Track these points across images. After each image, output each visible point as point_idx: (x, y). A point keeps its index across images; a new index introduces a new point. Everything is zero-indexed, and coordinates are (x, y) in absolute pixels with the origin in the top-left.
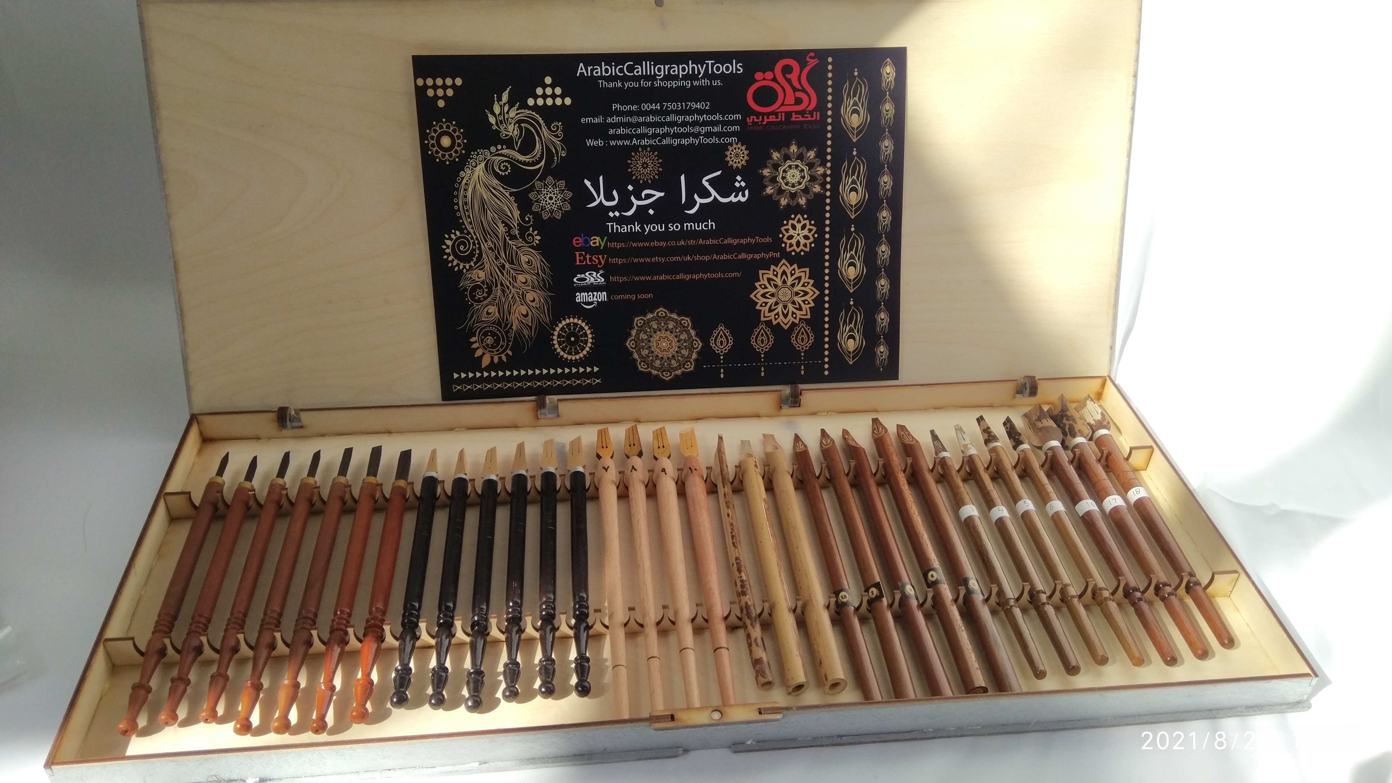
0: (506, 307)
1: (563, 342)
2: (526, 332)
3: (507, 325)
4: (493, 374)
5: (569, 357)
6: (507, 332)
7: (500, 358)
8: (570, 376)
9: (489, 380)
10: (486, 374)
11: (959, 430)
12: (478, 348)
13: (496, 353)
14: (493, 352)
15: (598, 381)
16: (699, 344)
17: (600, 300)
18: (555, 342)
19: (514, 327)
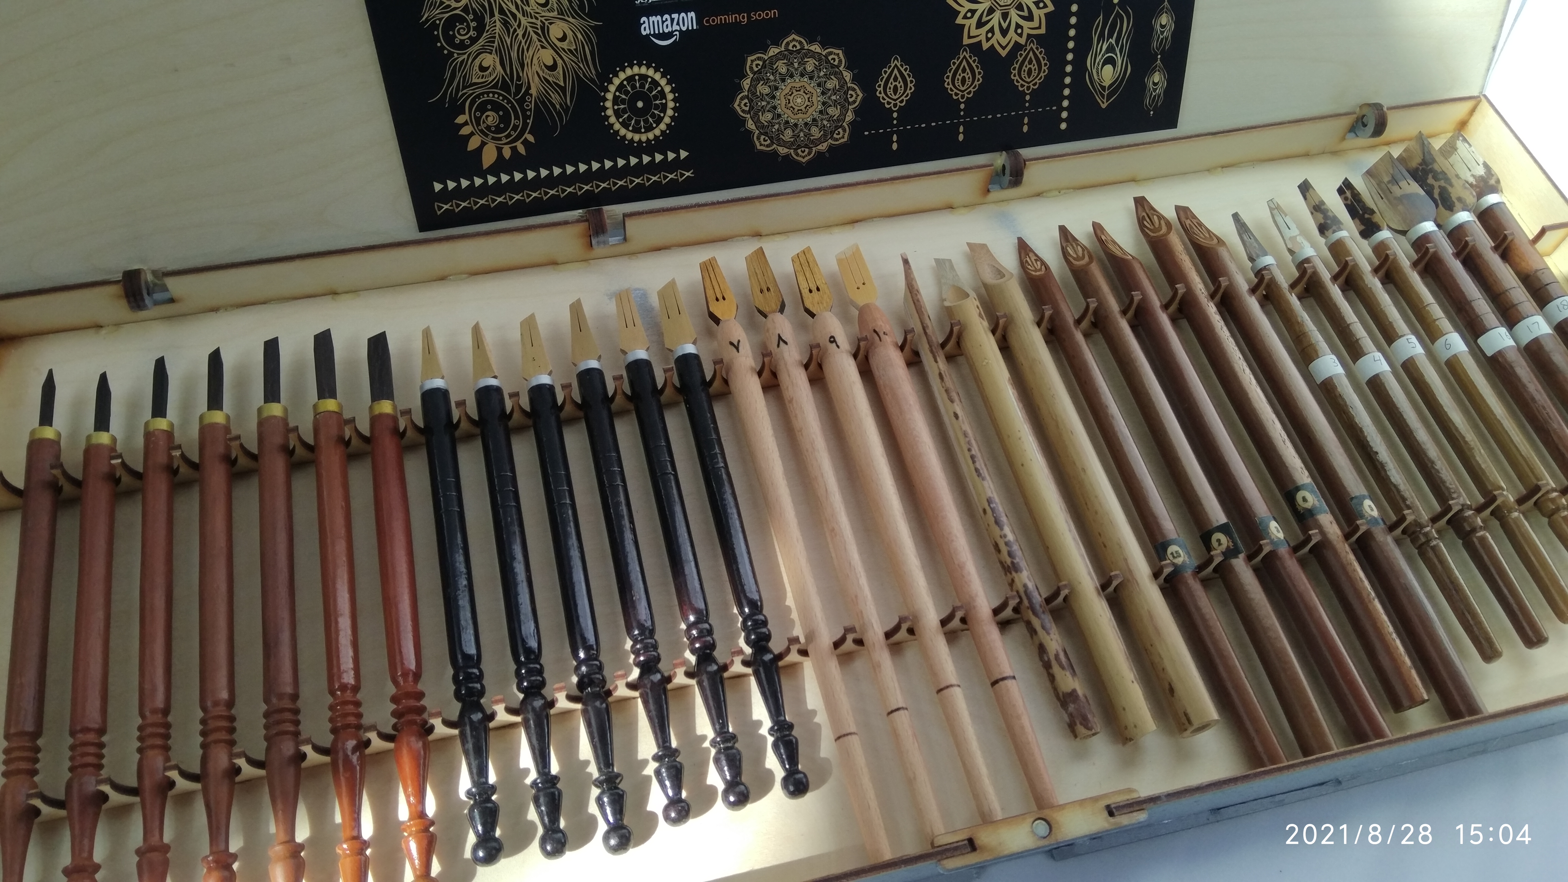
0: (514, 55)
1: (624, 111)
2: (555, 98)
3: (519, 88)
4: (505, 178)
5: (637, 137)
6: (521, 102)
7: (514, 150)
8: (639, 171)
9: (498, 189)
10: (491, 180)
11: (1275, 209)
12: (472, 134)
13: (505, 141)
14: (500, 139)
15: (687, 174)
16: (857, 96)
17: (684, 29)
18: (610, 112)
19: (533, 91)
